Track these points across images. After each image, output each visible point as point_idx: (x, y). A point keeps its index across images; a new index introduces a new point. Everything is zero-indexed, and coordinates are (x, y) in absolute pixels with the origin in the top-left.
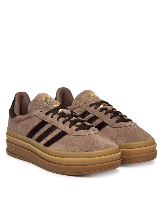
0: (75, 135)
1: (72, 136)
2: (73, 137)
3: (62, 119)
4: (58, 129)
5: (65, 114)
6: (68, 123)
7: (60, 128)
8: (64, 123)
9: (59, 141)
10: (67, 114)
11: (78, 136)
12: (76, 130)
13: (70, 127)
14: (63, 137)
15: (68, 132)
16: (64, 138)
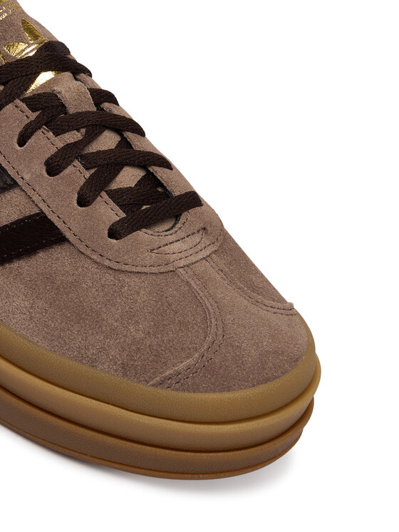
0: (107, 263)
1: (88, 264)
2: (94, 268)
3: (47, 143)
4: (17, 191)
5: (63, 106)
6: (77, 174)
7: (30, 192)
8: (54, 167)
9: (16, 265)
10: (72, 111)
11: (122, 277)
12: (114, 233)
13: (83, 201)
14: (41, 254)
15: (68, 235)
16: (43, 261)
